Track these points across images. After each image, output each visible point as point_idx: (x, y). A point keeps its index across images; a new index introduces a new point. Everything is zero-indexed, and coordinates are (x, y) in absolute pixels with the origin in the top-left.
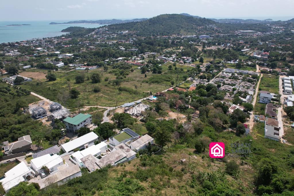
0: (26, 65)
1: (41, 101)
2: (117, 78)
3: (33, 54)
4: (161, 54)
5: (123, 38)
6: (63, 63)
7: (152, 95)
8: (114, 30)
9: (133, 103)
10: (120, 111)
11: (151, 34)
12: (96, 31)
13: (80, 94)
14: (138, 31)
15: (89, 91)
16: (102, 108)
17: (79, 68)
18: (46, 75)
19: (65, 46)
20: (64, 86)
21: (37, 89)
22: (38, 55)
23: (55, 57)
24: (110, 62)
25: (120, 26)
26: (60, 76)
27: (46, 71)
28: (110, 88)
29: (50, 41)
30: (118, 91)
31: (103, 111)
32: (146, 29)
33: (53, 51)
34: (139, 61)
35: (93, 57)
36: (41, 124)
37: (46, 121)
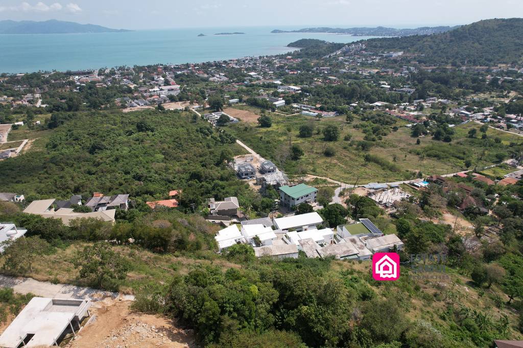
0: (232, 98)
1: (249, 155)
2: (366, 138)
3: (243, 82)
4: (459, 104)
5: (390, 65)
6: (284, 101)
7: (421, 178)
8: (378, 49)
9: (384, 185)
10: (360, 193)
11: (450, 61)
12: (344, 49)
13: (303, 155)
14: (422, 54)
15: (317, 153)
16: (333, 183)
17: (307, 112)
18: (258, 116)
19: (290, 73)
20: (282, 139)
21: (245, 137)
22: (250, 84)
23: (273, 89)
24: (359, 108)
25: (389, 43)
26: (277, 121)
27: (259, 111)
28: (351, 152)
29: (268, 62)
30: (363, 160)
31: (335, 187)
32: (440, 49)
33: (271, 78)
34: (412, 113)
35: (333, 95)
36: (247, 186)
37: (255, 184)
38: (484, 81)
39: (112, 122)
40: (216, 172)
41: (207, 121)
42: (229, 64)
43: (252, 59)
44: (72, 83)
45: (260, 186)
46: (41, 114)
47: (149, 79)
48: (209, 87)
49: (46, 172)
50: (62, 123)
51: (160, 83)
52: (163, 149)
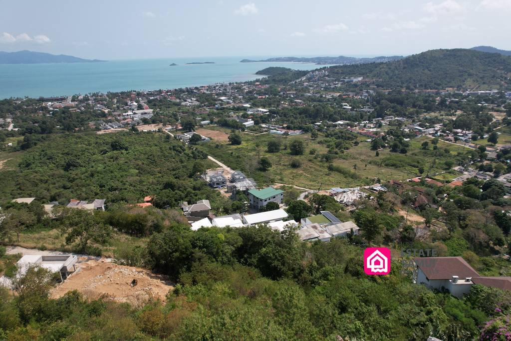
0: (204, 119)
1: (220, 168)
2: (330, 152)
3: (214, 105)
4: (414, 121)
5: (352, 89)
6: (253, 122)
8: (339, 75)
11: (404, 85)
12: (308, 75)
13: (271, 166)
14: (380, 79)
15: (284, 165)
16: (299, 189)
17: (274, 131)
18: (229, 135)
19: (259, 97)
20: (251, 154)
21: (216, 153)
22: (220, 107)
23: (243, 111)
24: (322, 126)
26: (246, 139)
27: (229, 131)
28: (315, 164)
29: (238, 87)
30: (327, 170)
31: (301, 192)
32: (395, 75)
33: (241, 102)
34: (371, 130)
35: (298, 116)
36: (219, 194)
37: (225, 192)
38: (434, 101)
39: (86, 143)
40: (189, 183)
41: (180, 140)
42: (200, 90)
43: (222, 86)
44: (45, 109)
45: (231, 194)
46: (13, 137)
47: (122, 104)
48: (181, 111)
49: (20, 188)
50: (35, 144)
51: (133, 107)
52: (138, 165)
